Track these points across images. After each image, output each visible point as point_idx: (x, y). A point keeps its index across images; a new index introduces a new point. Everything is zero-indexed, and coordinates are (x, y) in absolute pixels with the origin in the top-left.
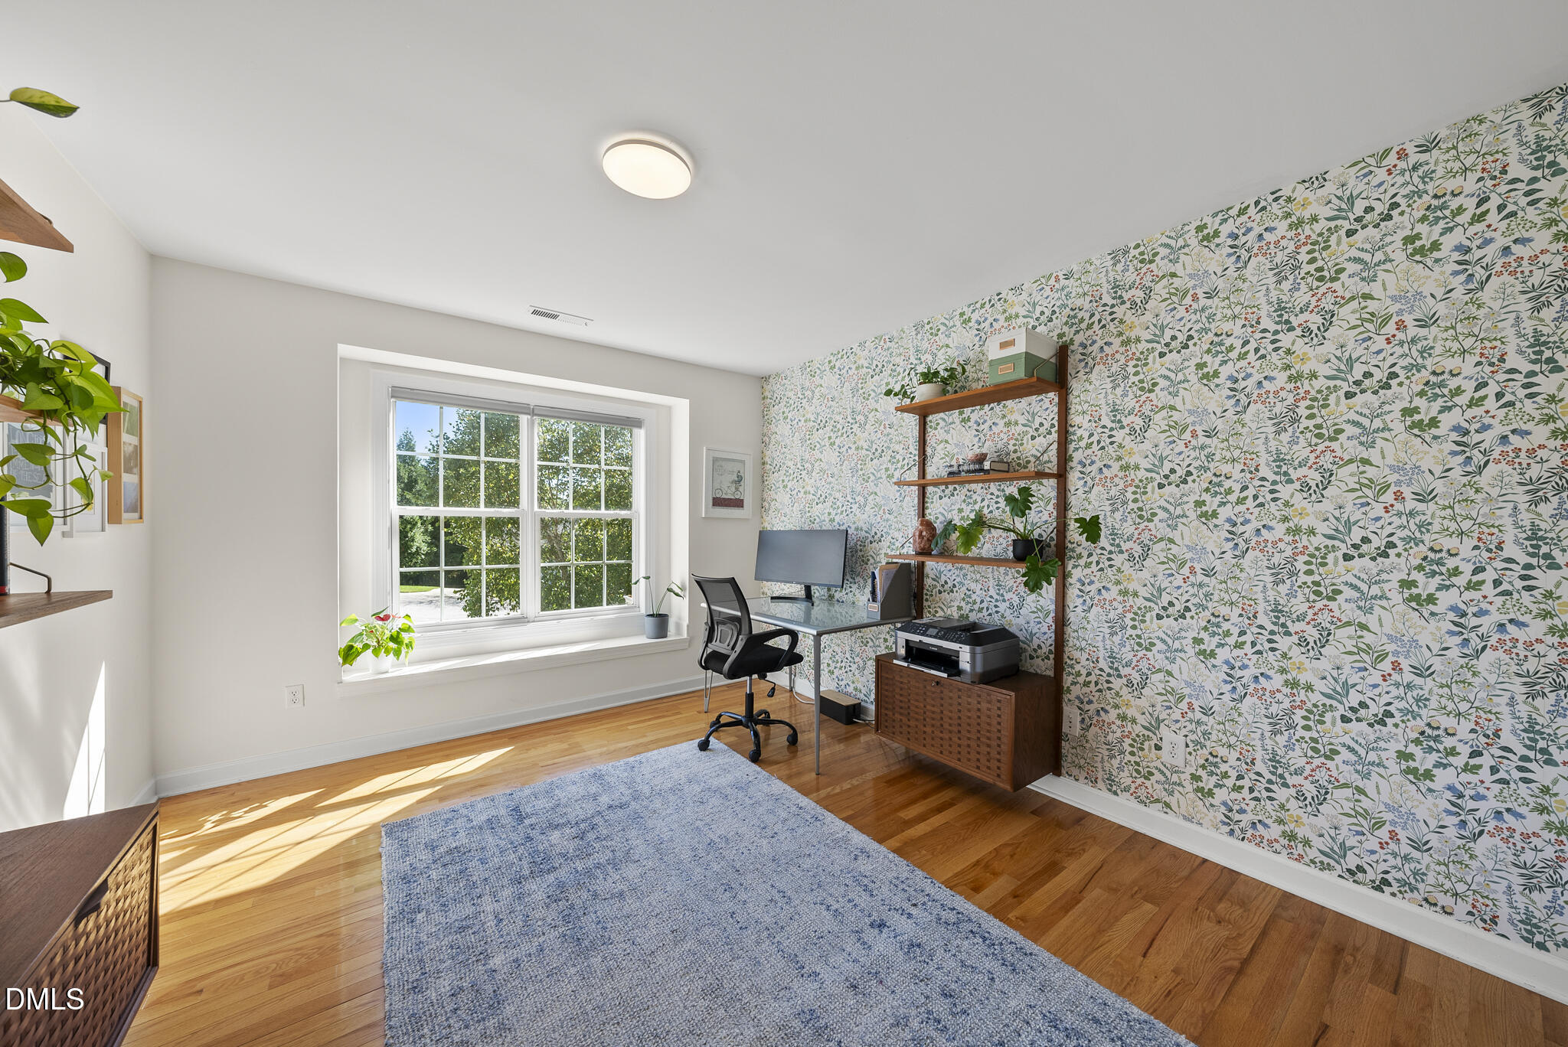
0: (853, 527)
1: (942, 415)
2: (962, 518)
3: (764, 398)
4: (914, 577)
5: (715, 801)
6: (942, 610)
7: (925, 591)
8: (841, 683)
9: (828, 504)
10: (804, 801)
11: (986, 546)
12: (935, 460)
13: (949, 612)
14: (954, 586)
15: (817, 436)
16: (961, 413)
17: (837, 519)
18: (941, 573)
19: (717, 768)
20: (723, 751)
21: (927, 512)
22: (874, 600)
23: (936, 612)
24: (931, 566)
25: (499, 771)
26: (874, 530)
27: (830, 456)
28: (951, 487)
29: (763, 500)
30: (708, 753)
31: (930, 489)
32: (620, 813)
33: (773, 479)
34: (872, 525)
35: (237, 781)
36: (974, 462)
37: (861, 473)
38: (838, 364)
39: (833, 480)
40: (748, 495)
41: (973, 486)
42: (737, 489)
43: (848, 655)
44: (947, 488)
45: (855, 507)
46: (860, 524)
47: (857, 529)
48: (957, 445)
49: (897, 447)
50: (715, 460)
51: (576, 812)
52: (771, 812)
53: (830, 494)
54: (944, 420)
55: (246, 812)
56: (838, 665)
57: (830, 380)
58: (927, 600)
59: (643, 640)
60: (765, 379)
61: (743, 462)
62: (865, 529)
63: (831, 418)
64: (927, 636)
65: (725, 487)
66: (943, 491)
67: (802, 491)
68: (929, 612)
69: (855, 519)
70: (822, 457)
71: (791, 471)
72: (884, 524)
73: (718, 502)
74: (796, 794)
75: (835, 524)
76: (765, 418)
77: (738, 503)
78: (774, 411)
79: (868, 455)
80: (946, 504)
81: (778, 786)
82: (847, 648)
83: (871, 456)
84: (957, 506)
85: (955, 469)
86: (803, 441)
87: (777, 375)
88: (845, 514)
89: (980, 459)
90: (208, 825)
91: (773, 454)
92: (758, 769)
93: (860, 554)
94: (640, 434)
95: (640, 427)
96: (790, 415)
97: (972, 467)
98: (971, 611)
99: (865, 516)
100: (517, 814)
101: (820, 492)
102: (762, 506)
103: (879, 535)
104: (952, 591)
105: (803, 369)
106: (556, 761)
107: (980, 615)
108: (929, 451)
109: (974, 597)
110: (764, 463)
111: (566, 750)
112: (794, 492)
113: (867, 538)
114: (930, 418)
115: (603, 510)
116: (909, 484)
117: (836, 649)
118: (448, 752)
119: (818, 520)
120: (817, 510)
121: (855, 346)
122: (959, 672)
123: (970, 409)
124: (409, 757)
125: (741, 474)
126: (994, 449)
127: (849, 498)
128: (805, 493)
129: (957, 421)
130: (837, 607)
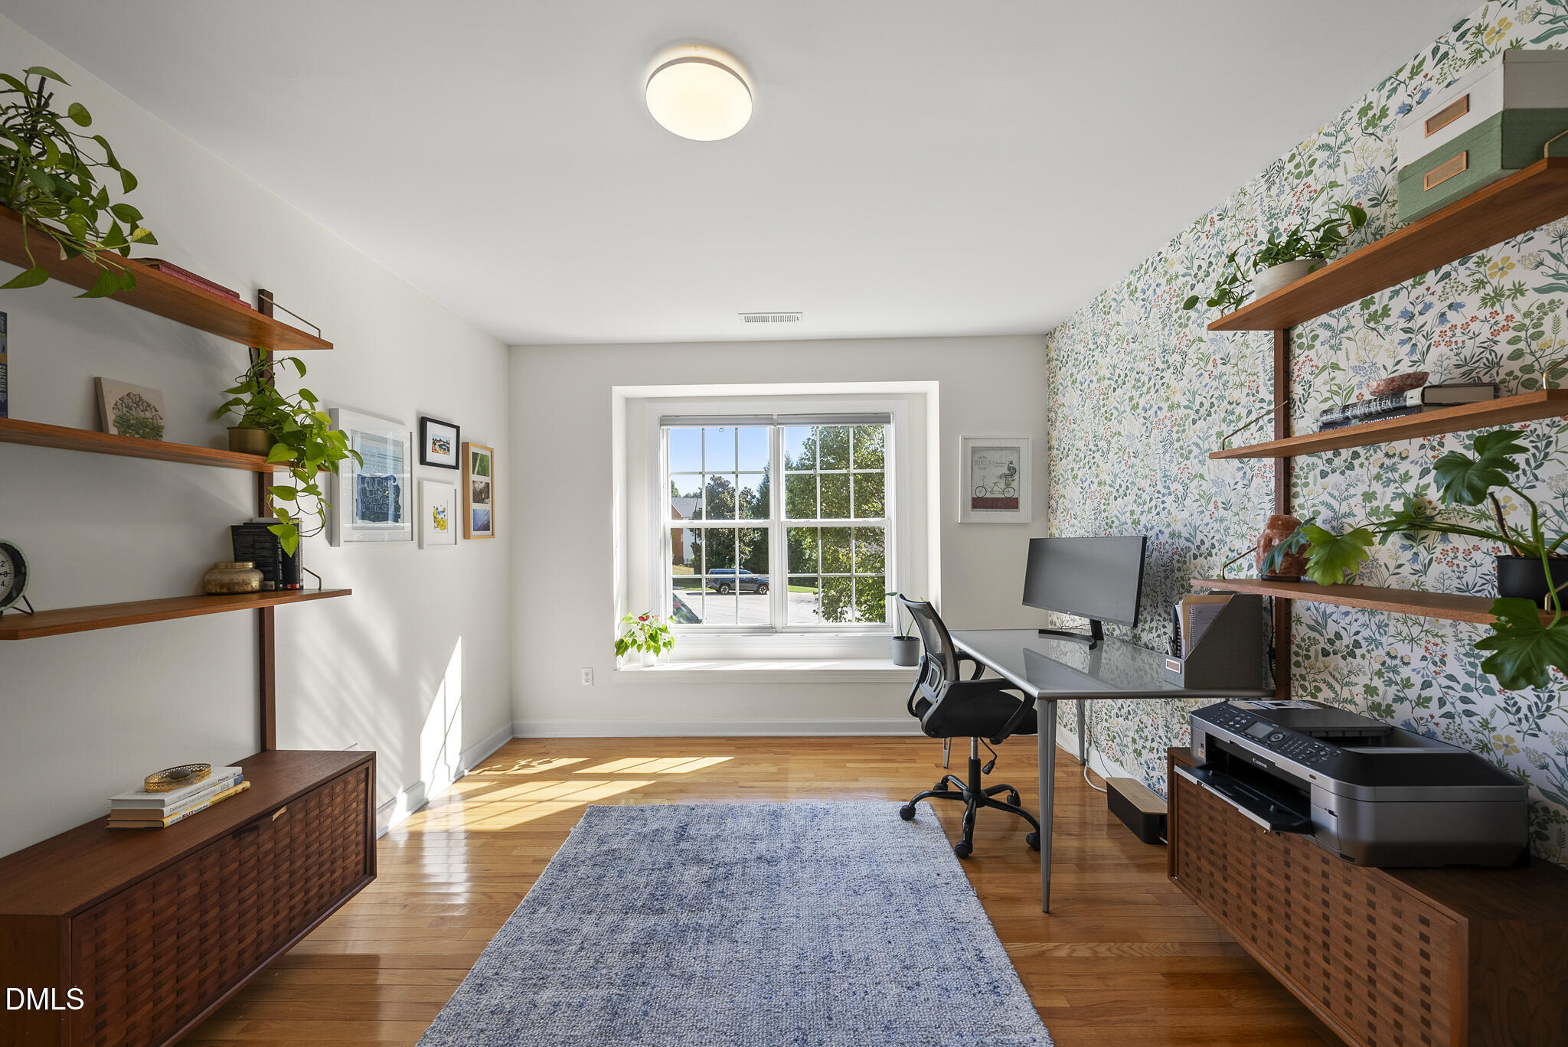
0: (1167, 531)
1: (1324, 318)
2: (1374, 512)
3: (1049, 362)
4: (1270, 620)
5: (873, 897)
6: (1331, 687)
7: (1294, 648)
8: (1152, 773)
9: (1130, 498)
10: (995, 951)
11: (1435, 570)
12: (1311, 404)
13: (1346, 694)
14: (1357, 645)
15: (1114, 399)
16: (1365, 306)
17: (1144, 520)
18: (1326, 616)
19: (905, 850)
20: (930, 828)
21: (1296, 502)
22: (1177, 653)
23: (1318, 689)
24: (1306, 605)
25: (704, 780)
26: (1199, 536)
27: (1132, 425)
28: (1346, 453)
29: (1050, 497)
30: (909, 825)
31: (1301, 461)
32: (764, 868)
33: (1062, 467)
34: (1196, 529)
35: (553, 736)
36: (1381, 395)
37: (1177, 445)
38: (1140, 285)
39: (1136, 461)
40: (1025, 489)
41: (1400, 445)
42: (1008, 485)
43: (1161, 732)
44: (1337, 454)
45: (1169, 500)
46: (1178, 527)
47: (1172, 535)
48: (1357, 370)
49: (1236, 394)
50: (974, 450)
51: (727, 852)
52: (933, 945)
53: (1133, 483)
54: (1327, 326)
55: (539, 764)
56: (1148, 744)
57: (1132, 311)
58: (1298, 665)
59: (890, 665)
60: (1050, 335)
61: (1017, 450)
62: (1185, 534)
63: (1132, 369)
64: (1246, 736)
65: (989, 484)
66: (1329, 461)
67: (1096, 481)
68: (1304, 688)
69: (1170, 519)
70: (1120, 428)
71: (1082, 455)
72: (1216, 526)
73: (979, 503)
74: (990, 932)
75: (1140, 527)
76: (1050, 387)
77: (1012, 504)
78: (1060, 374)
79: (1187, 416)
80: (1336, 486)
81: (971, 909)
82: (1161, 722)
83: (1193, 416)
84: (1363, 488)
85: (1337, 416)
86: (1095, 409)
87: (1064, 325)
88: (1154, 512)
89: (1397, 387)
90: (517, 767)
91: (1061, 434)
92: (959, 870)
93: (1178, 574)
94: (890, 430)
95: (889, 422)
96: (1079, 378)
97: (1374, 408)
98: (1399, 699)
99: (1185, 514)
100: (681, 834)
101: (1119, 481)
102: (1047, 506)
103: (1208, 545)
104: (1352, 655)
105: (1093, 307)
106: (756, 784)
107: (1420, 712)
108: (1297, 390)
109: (1405, 672)
110: (1050, 449)
111: (773, 774)
112: (1086, 485)
113: (1188, 549)
114: (1299, 329)
115: (852, 519)
116: (1260, 453)
117: (1145, 718)
118: (684, 749)
119: (1117, 523)
120: (1116, 507)
121: (1165, 249)
122: (1312, 828)
123: (1387, 292)
124: (658, 745)
125: (1015, 465)
126: (1454, 361)
127: (1160, 487)
128: (1100, 484)
129: (1358, 322)
130: (1145, 654)
